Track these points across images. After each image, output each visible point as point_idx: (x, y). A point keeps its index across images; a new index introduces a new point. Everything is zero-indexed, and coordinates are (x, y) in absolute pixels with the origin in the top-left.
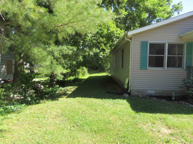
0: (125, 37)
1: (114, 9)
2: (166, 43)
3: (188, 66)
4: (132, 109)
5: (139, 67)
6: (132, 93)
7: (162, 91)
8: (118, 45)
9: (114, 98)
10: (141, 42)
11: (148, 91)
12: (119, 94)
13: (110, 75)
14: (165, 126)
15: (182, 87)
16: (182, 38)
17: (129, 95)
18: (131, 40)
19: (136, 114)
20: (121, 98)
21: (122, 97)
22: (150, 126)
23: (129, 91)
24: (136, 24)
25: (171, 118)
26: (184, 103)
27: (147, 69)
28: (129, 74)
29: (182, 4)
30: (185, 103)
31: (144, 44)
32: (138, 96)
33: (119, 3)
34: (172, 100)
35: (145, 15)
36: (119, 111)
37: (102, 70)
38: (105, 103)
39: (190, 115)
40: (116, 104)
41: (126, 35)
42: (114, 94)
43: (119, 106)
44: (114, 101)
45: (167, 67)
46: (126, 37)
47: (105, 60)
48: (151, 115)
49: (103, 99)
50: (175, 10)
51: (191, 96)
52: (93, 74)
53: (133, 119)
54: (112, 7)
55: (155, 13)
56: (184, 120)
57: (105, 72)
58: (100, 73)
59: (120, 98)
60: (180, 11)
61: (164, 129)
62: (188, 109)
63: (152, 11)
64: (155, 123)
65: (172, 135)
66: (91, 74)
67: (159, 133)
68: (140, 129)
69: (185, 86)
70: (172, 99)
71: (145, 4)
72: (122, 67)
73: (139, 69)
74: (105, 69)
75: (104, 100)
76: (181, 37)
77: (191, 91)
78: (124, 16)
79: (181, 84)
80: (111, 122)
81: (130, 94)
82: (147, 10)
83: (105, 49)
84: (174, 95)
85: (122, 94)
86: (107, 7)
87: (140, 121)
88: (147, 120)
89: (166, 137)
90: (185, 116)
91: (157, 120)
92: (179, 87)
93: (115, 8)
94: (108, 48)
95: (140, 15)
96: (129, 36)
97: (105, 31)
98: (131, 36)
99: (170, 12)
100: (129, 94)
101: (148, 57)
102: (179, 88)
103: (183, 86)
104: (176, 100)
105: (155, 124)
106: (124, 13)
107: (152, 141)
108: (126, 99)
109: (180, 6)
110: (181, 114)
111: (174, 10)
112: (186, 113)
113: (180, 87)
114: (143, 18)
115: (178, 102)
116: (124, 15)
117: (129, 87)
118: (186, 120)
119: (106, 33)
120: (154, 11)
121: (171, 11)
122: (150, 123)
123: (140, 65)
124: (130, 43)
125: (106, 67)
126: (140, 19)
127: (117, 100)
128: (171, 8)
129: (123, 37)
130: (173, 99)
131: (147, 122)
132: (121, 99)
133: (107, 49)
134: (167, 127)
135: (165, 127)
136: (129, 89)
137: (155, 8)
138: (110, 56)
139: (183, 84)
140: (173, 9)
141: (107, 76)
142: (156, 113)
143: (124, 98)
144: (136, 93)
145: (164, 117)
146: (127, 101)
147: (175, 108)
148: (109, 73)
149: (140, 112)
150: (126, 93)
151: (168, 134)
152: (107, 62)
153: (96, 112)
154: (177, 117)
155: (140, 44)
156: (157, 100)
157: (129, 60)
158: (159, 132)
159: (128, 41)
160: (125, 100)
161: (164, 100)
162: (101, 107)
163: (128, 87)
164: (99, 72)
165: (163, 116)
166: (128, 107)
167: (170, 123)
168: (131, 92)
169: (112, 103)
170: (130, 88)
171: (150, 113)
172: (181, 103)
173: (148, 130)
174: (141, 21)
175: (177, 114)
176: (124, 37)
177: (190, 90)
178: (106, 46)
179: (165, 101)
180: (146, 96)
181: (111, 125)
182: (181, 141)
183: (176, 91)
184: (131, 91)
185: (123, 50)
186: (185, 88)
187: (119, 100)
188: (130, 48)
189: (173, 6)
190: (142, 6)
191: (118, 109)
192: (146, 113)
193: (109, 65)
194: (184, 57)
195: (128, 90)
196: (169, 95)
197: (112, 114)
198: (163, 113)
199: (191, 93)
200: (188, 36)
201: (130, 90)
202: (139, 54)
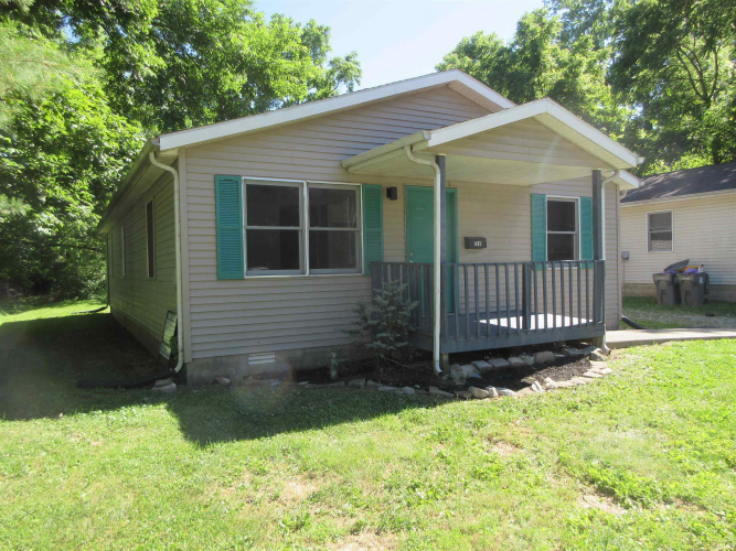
0: (152, 155)
1: (107, 36)
2: (302, 184)
3: (373, 263)
4: (186, 437)
5: (214, 270)
6: (192, 373)
7: (299, 354)
8: (128, 186)
9: (112, 405)
10: (215, 176)
11: (250, 359)
12: (140, 386)
13: (108, 311)
14: (299, 473)
15: (356, 332)
16: (350, 170)
17: (178, 383)
18: (177, 169)
19: (200, 452)
20: (146, 399)
21: (149, 395)
22: (247, 485)
23: (177, 369)
24: (206, 110)
25: (320, 443)
26: (362, 382)
27: (243, 279)
28: (175, 302)
29: (357, 59)
30: (366, 385)
31: (225, 186)
32: (216, 382)
33: (125, 18)
34: (330, 380)
35: (234, 82)
36: (130, 455)
37: (74, 292)
38: (71, 433)
39: (376, 420)
40: (120, 427)
41: (152, 148)
42: (116, 388)
43: (132, 435)
44: (112, 415)
45: (311, 267)
46: (156, 157)
47: (85, 247)
48: (255, 443)
49: (58, 418)
50: (340, 78)
51: (382, 356)
52: (24, 310)
53: (184, 474)
54: (101, 29)
55: (268, 79)
56: (357, 439)
57: (84, 298)
58: (61, 306)
59: (139, 401)
60: (354, 82)
61: (294, 484)
62: (372, 402)
63: (256, 69)
64: (266, 469)
65: (315, 498)
66: (11, 313)
67: (276, 503)
68: (206, 506)
69: (365, 328)
70: (329, 375)
71: (229, 40)
72: (151, 274)
73: (214, 278)
74: (84, 286)
75: (64, 420)
76: (347, 168)
77: (379, 343)
78: (152, 74)
79: (354, 323)
80: (88, 507)
81: (185, 380)
82: (239, 63)
83: (70, 198)
84: (333, 361)
85: (151, 383)
86: (77, 26)
87: (210, 477)
88: (238, 467)
89: (297, 512)
90: (362, 425)
91: (272, 458)
92: (346, 332)
93: (115, 36)
94: (81, 196)
95: (217, 78)
96: (166, 153)
97: (59, 126)
98: (175, 153)
99: (326, 83)
100: (180, 378)
101: (244, 232)
102: (348, 335)
103: (357, 328)
104: (340, 376)
105: (263, 473)
106: (149, 60)
107: (246, 541)
108: (165, 401)
109: (354, 66)
110: (351, 420)
111: (336, 74)
112: (364, 417)
113: (351, 332)
114: (226, 88)
115: (347, 383)
116: (151, 68)
117: (177, 353)
118: (363, 437)
119: (65, 133)
120: (262, 70)
121: (328, 77)
122: (247, 476)
123: (215, 263)
124: (173, 180)
125: (90, 278)
126: (215, 93)
127: (124, 411)
128: (326, 67)
129: (143, 156)
130: (333, 374)
131: (236, 475)
132: (144, 402)
133: (77, 203)
134: (306, 474)
135: (299, 477)
136: (180, 359)
137: (267, 60)
138: (103, 231)
139: (359, 320)
140: (332, 73)
141: (94, 316)
142: (272, 434)
143: (155, 400)
144: (205, 373)
145: (297, 442)
146: (168, 409)
147: (335, 404)
148: (103, 302)
149: (216, 439)
150: (163, 378)
151: (304, 497)
152: (93, 257)
153: (18, 482)
154: (338, 434)
155: (212, 186)
156: (279, 388)
157: (174, 245)
158: (276, 497)
159: (166, 172)
160: (162, 406)
161: (304, 383)
162: (44, 454)
163: (174, 355)
164: (58, 301)
165: (297, 437)
166: (168, 433)
167: (313, 460)
168: (186, 372)
169: (103, 427)
170: (183, 356)
171: (253, 438)
172: (353, 386)
173: (235, 504)
174: (221, 100)
175: (341, 422)
176: (147, 157)
177: (376, 341)
178: (70, 187)
179: (308, 386)
180: (245, 378)
181: (86, 522)
182: (340, 512)
183: (339, 348)
184: (188, 367)
185: (150, 207)
186: (365, 332)
187: (135, 409)
188: (173, 201)
189: (332, 63)
190: (220, 45)
191: (126, 448)
192: (238, 440)
193: (103, 270)
194: (359, 232)
195: (175, 366)
196: (319, 364)
197: (97, 473)
198: (294, 429)
199: (379, 349)
200: (364, 165)
201: (184, 365)
202: (212, 224)
